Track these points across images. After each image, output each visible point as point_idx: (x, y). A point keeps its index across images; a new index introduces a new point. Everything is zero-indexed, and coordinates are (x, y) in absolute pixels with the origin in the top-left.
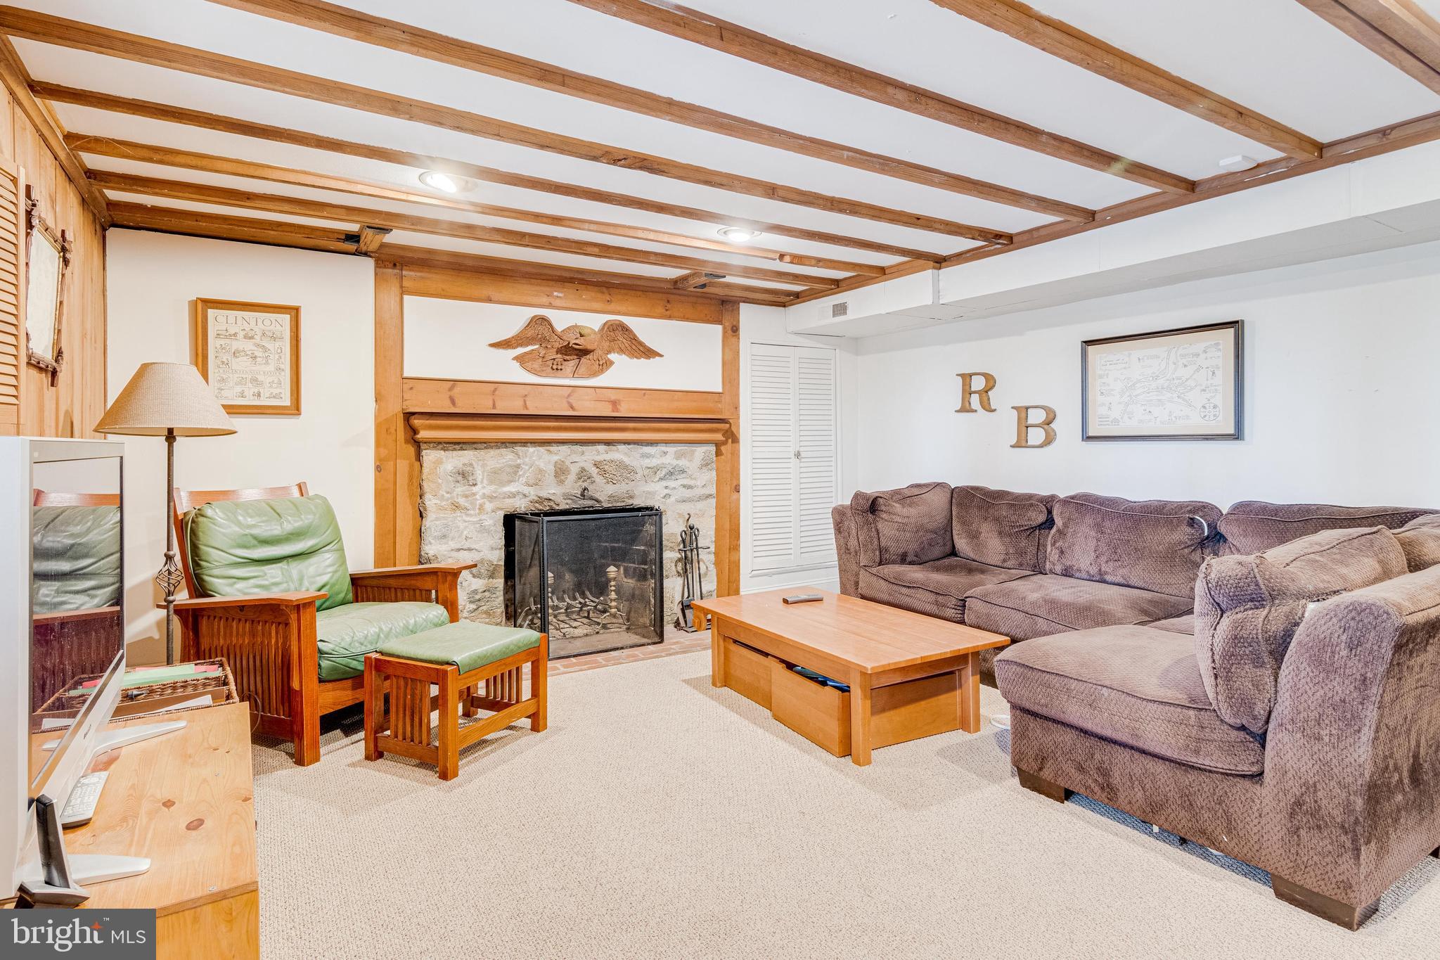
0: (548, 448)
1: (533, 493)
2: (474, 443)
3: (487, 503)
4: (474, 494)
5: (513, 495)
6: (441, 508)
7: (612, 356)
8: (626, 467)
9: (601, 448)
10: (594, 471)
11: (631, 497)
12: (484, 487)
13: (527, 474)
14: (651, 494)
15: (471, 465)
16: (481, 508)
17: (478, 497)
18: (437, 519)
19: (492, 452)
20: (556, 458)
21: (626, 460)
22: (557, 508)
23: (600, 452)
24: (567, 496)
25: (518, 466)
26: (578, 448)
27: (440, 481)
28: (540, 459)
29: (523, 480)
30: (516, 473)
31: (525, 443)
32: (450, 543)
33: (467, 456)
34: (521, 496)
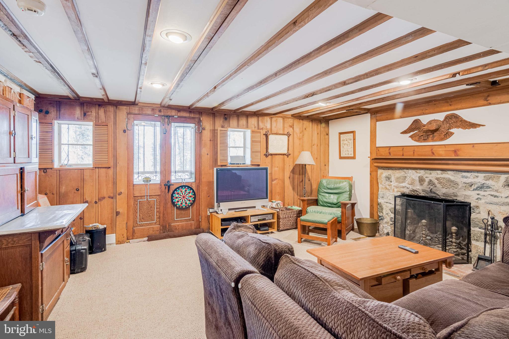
0: (416, 171)
1: (411, 187)
2: (392, 168)
3: (395, 188)
4: (391, 185)
5: (403, 187)
6: (382, 188)
7: (452, 131)
8: (452, 181)
9: (439, 172)
10: (436, 182)
11: (456, 196)
12: (394, 183)
13: (408, 180)
14: (469, 196)
15: (390, 175)
16: (393, 190)
17: (392, 186)
18: (381, 191)
19: (397, 171)
20: (419, 175)
21: (452, 178)
22: (420, 195)
23: (438, 174)
24: (423, 191)
25: (406, 177)
26: (429, 172)
27: (382, 179)
28: (413, 175)
29: (407, 182)
30: (405, 179)
31: (407, 168)
32: (385, 200)
33: (390, 172)
34: (406, 188)
